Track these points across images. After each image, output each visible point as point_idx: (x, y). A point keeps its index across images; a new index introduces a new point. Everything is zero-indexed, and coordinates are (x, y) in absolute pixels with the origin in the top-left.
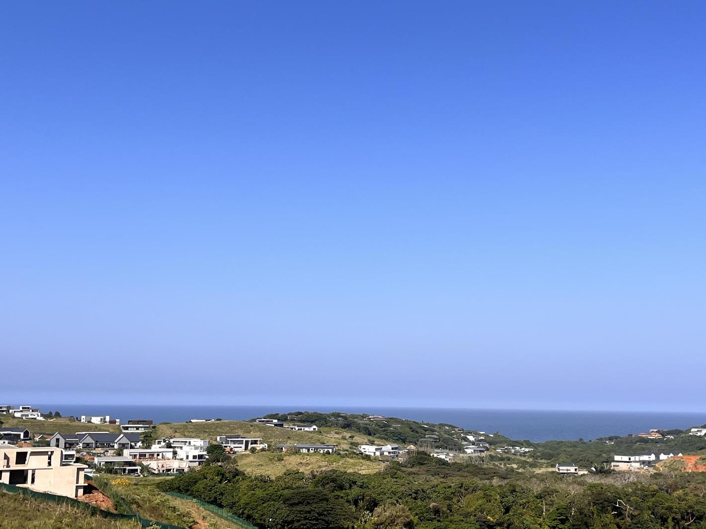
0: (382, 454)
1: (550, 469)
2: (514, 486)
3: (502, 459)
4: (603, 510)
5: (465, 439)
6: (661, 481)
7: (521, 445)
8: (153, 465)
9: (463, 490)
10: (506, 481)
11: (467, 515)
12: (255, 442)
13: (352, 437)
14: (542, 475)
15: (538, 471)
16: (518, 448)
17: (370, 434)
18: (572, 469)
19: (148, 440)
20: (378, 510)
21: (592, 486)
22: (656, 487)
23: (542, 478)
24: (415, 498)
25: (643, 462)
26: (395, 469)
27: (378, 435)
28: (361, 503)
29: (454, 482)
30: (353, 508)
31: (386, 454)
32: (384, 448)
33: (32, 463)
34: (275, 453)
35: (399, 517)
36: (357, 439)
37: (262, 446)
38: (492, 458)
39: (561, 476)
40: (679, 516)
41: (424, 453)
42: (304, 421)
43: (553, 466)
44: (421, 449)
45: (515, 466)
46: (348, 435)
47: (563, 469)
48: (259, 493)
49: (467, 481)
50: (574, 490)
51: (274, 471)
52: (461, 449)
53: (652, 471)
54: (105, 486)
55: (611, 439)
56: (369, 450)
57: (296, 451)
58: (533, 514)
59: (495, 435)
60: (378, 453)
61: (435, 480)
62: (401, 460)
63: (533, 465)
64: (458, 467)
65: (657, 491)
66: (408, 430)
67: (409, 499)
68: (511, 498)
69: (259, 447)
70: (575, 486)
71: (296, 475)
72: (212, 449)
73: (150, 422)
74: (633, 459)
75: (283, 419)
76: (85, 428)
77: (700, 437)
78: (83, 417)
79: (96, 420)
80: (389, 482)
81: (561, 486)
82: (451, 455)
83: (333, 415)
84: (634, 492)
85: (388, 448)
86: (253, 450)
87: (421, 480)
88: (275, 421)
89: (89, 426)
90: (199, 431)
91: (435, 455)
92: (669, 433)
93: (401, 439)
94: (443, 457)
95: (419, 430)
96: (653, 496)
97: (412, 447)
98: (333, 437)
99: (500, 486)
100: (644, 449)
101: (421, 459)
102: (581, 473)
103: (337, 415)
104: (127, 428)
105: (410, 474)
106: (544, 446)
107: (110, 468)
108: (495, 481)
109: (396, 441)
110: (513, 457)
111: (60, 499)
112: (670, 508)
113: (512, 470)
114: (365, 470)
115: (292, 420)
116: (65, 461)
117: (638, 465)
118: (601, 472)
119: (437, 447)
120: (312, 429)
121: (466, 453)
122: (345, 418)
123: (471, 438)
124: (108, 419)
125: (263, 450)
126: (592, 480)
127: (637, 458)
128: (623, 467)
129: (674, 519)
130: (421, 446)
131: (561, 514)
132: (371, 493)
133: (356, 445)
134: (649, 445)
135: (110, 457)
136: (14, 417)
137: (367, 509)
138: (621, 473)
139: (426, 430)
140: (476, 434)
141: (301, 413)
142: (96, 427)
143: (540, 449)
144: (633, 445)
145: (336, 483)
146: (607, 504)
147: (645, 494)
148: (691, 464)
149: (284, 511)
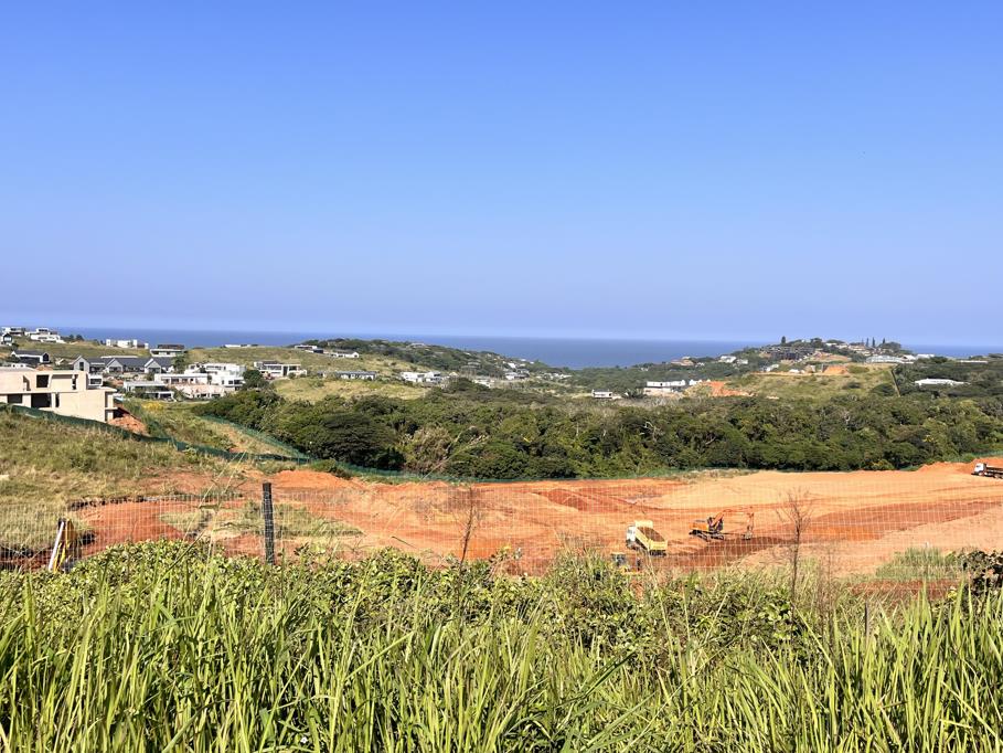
0: (424, 381)
1: (587, 395)
2: (550, 410)
3: (541, 385)
4: (632, 431)
5: (507, 366)
6: (688, 405)
7: (560, 372)
8: (187, 389)
9: (502, 413)
10: (543, 406)
11: (505, 437)
12: (294, 368)
13: (394, 364)
14: (578, 399)
15: (574, 396)
16: (557, 375)
17: (412, 362)
18: (607, 394)
19: (180, 365)
20: (418, 433)
21: (623, 410)
22: (682, 410)
23: (577, 403)
24: (455, 422)
25: (674, 388)
26: (436, 395)
27: (420, 362)
28: (402, 427)
29: (493, 406)
30: (394, 431)
31: (428, 380)
32: (426, 375)
33: (54, 387)
34: (315, 379)
35: (438, 439)
36: (400, 366)
37: (301, 372)
38: (531, 384)
39: (595, 401)
40: (701, 437)
41: (466, 379)
42: (345, 348)
43: (589, 391)
44: (463, 376)
45: (553, 392)
46: (390, 362)
47: (599, 394)
48: (298, 417)
49: (505, 406)
50: (607, 414)
51: (314, 396)
52: (502, 376)
53: (681, 396)
54: (136, 411)
55: (645, 366)
56: (412, 376)
57: (337, 378)
58: (566, 435)
59: (536, 362)
60: (420, 380)
61: (475, 405)
62: (442, 386)
63: (571, 391)
64: (498, 393)
65: (683, 414)
66: (450, 357)
67: (448, 422)
68: (547, 421)
69: (298, 373)
70: (609, 409)
71: (338, 400)
72: (248, 374)
73: (182, 347)
74: (664, 384)
75: (323, 345)
76: (111, 352)
77: (729, 364)
78: (108, 341)
79: (123, 344)
80: (430, 407)
81: (595, 410)
82: (492, 381)
83: (375, 342)
84: (662, 416)
85: (430, 374)
86: (292, 376)
87: (462, 405)
88: (315, 348)
89: (115, 351)
90: (234, 356)
91: (476, 382)
92: (701, 360)
93: (443, 365)
94: (484, 383)
95: (462, 357)
96: (680, 418)
97: (454, 374)
98: (375, 364)
99: (537, 410)
100: (675, 375)
101: (462, 386)
102: (614, 398)
103: (379, 343)
104: (157, 353)
105: (451, 399)
106: (582, 373)
107: (141, 393)
108: (533, 406)
109: (438, 368)
110: (552, 383)
111: (88, 423)
112: (693, 429)
113: (550, 395)
114: (407, 395)
115: (332, 347)
116: (92, 384)
117: (668, 390)
118: (634, 397)
119: (479, 374)
120: (353, 356)
121: (505, 379)
122: (387, 345)
123: (512, 365)
124: (135, 342)
125: (302, 376)
126: (624, 404)
127: (668, 384)
128: (655, 392)
129: (696, 438)
130: (463, 373)
131: (593, 435)
132: (411, 417)
133: (399, 371)
134: (681, 372)
135: (141, 381)
136: (30, 340)
137: (408, 432)
138: (653, 398)
139: (468, 357)
140: (517, 361)
141: (341, 340)
142: (123, 352)
143: (578, 376)
144: (665, 372)
145: (377, 407)
146: (636, 425)
147: (671, 416)
148: (717, 388)
149: (324, 434)
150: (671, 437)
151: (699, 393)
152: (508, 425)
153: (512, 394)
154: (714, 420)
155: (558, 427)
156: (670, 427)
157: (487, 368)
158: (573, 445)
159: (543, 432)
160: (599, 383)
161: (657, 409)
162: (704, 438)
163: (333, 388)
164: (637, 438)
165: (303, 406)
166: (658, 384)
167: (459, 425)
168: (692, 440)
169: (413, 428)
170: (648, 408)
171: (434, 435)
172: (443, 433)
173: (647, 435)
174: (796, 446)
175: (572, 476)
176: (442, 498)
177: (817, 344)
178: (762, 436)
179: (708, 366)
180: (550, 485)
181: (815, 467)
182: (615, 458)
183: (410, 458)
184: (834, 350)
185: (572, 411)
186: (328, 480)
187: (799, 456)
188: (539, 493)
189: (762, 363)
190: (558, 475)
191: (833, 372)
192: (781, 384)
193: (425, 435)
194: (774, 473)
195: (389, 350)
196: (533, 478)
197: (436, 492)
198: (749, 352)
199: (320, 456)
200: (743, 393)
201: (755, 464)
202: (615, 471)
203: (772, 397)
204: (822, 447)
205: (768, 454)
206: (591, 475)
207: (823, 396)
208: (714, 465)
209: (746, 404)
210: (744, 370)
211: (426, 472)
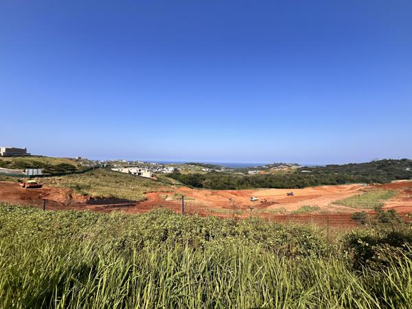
1: (237, 173)
2: (230, 176)
3: (228, 171)
5: (222, 168)
6: (257, 175)
7: (232, 169)
8: (164, 172)
9: (221, 177)
11: (222, 181)
14: (235, 174)
17: (204, 167)
19: (163, 167)
21: (244, 176)
22: (256, 177)
26: (208, 173)
27: (206, 167)
29: (219, 175)
32: (207, 169)
33: (142, 171)
34: (186, 170)
38: (226, 171)
41: (214, 170)
46: (200, 167)
47: (239, 173)
48: (184, 177)
49: (222, 175)
51: (186, 173)
53: (255, 174)
54: (155, 176)
57: (191, 170)
60: (205, 170)
61: (216, 175)
62: (210, 172)
66: (211, 166)
67: (211, 178)
68: (230, 178)
70: (241, 176)
71: (190, 174)
72: (175, 169)
78: (151, 163)
80: (207, 176)
81: (239, 176)
82: (219, 171)
83: (197, 163)
86: (183, 170)
88: (187, 164)
92: (259, 167)
94: (217, 171)
95: (213, 166)
97: (212, 169)
98: (197, 167)
100: (254, 170)
102: (242, 174)
104: (159, 165)
105: (211, 174)
106: (236, 169)
108: (227, 175)
109: (209, 168)
110: (230, 171)
111: (147, 178)
112: (258, 180)
113: (230, 173)
114: (203, 173)
117: (253, 173)
118: (246, 174)
119: (216, 169)
120: (193, 166)
121: (222, 170)
124: (156, 163)
131: (239, 181)
132: (204, 177)
133: (202, 169)
135: (156, 170)
136: (138, 163)
137: (203, 180)
138: (250, 174)
139: (215, 166)
141: (191, 163)
142: (153, 165)
145: (198, 175)
153: (222, 173)
163: (190, 172)
166: (251, 171)
171: (208, 181)
172: (210, 180)
174: (279, 183)
175: (235, 189)
176: (210, 193)
177: (281, 164)
178: (272, 182)
180: (230, 191)
181: (283, 188)
182: (243, 186)
183: (204, 185)
184: (285, 165)
185: (234, 177)
186: (189, 189)
188: (228, 192)
189: (271, 168)
190: (232, 189)
191: (285, 169)
192: (275, 171)
193: (206, 181)
194: (274, 189)
195: (200, 165)
196: (227, 189)
197: (209, 192)
198: (268, 165)
199: (187, 184)
200: (267, 173)
201: (271, 187)
202: (243, 188)
203: (273, 174)
204: (284, 184)
205: (273, 185)
206: (238, 189)
207: (284, 174)
208: (263, 187)
209: (268, 175)
210: (267, 169)
211: (207, 188)
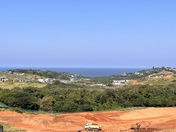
0: (45, 82)
1: (95, 85)
2: (85, 90)
3: (81, 82)
4: (110, 96)
5: (71, 77)
6: (126, 87)
7: (87, 78)
9: (70, 91)
10: (82, 89)
11: (71, 99)
12: (4, 79)
13: (35, 77)
14: (93, 86)
15: (92, 85)
16: (86, 79)
17: (41, 76)
18: (101, 85)
21: (107, 89)
22: (125, 89)
23: (93, 88)
24: (55, 94)
25: (122, 82)
26: (49, 86)
27: (44, 76)
28: (38, 96)
29: (67, 89)
30: (36, 98)
31: (46, 81)
32: (46, 80)
34: (11, 82)
36: (37, 77)
37: (6, 80)
38: (78, 82)
41: (58, 81)
42: (20, 72)
43: (96, 84)
44: (57, 80)
45: (85, 84)
46: (34, 76)
47: (99, 85)
48: (6, 94)
49: (71, 89)
50: (102, 91)
51: (10, 87)
52: (69, 80)
53: (124, 85)
55: (113, 76)
56: (41, 80)
57: (18, 81)
58: (90, 98)
59: (79, 75)
60: (44, 81)
61: (61, 89)
62: (51, 83)
63: (90, 84)
64: (68, 85)
65: (125, 90)
66: (53, 74)
67: (53, 94)
68: (84, 93)
69: (5, 80)
70: (102, 89)
71: (18, 88)
74: (119, 81)
75: (13, 71)
77: (137, 75)
80: (47, 90)
81: (98, 90)
82: (66, 81)
83: (30, 70)
84: (119, 91)
85: (47, 80)
86: (3, 81)
87: (57, 89)
88: (11, 72)
91: (62, 82)
92: (129, 74)
93: (51, 77)
94: (64, 82)
95: (57, 74)
96: (124, 92)
97: (54, 79)
98: (29, 77)
99: (81, 90)
100: (122, 79)
101: (57, 83)
102: (104, 86)
103: (31, 70)
105: (54, 87)
106: (94, 78)
108: (79, 89)
109: (50, 78)
110: (85, 81)
112: (128, 95)
113: (84, 85)
114: (40, 86)
115: (16, 72)
117: (120, 83)
118: (110, 85)
119: (62, 79)
120: (23, 74)
121: (70, 80)
122: (33, 71)
123: (72, 76)
125: (7, 81)
127: (120, 81)
128: (116, 84)
129: (129, 98)
130: (57, 79)
131: (98, 98)
132: (41, 93)
133: (37, 79)
134: (123, 77)
137: (40, 98)
138: (115, 85)
139: (59, 74)
140: (74, 75)
141: (19, 70)
143: (92, 79)
144: (119, 78)
145: (31, 90)
146: (111, 94)
147: (121, 91)
148: (135, 82)
149: (14, 99)
150: (122, 98)
151: (129, 84)
152: (72, 95)
153: (72, 85)
154: (134, 92)
155: (87, 95)
156: (121, 94)
157: (64, 77)
158: (92, 101)
159: (82, 97)
160: (99, 81)
161: (117, 89)
162: (131, 98)
163: (16, 84)
164: (111, 98)
165: (7, 90)
166: (117, 81)
167: (56, 95)
168: (128, 98)
169: (42, 97)
170: (114, 89)
171: (49, 99)
172: (51, 98)
173: (114, 97)
174: (159, 99)
175: (92, 110)
176: (52, 118)
177: (163, 68)
178: (149, 97)
179: (131, 76)
180: (85, 114)
181: (165, 106)
182: (105, 104)
183: (41, 106)
184: (168, 70)
185: (91, 90)
186: (15, 114)
187: (160, 103)
188: (82, 116)
189: (147, 75)
190: (87, 110)
191: (169, 77)
192: (153, 81)
193: (45, 99)
194: (153, 108)
195: (34, 72)
196: (80, 111)
197: (49, 117)
198: (143, 71)
199: (13, 106)
200: (142, 84)
201: (147, 105)
202: (105, 108)
203: (151, 85)
204: (167, 100)
205: (151, 102)
206: (98, 110)
207: (166, 84)
208: (135, 106)
209: (143, 87)
210: (142, 77)
211: (46, 110)
